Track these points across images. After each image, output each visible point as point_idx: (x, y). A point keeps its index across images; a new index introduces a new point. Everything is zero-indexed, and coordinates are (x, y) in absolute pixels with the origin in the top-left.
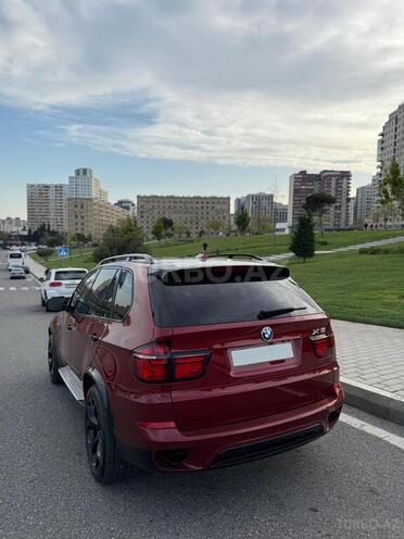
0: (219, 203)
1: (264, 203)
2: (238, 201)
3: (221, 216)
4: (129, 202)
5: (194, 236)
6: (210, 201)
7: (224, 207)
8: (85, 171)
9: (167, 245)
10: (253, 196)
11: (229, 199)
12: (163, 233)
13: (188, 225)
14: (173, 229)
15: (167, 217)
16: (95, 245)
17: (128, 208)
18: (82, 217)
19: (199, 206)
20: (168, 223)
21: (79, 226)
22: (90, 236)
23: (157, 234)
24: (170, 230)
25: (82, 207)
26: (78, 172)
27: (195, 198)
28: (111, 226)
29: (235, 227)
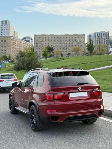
0: (78, 38)
1: (104, 37)
2: (90, 36)
3: (80, 45)
4: (30, 38)
5: (65, 56)
6: (74, 36)
7: (82, 40)
8: (6, 22)
9: (50, 61)
10: (97, 33)
11: (84, 35)
12: (48, 54)
13: (62, 50)
14: (53, 53)
15: (50, 46)
16: (13, 62)
17: (29, 41)
18: (5, 47)
19: (68, 39)
20: (51, 49)
21: (4, 51)
22: (10, 56)
23: (45, 55)
24: (52, 53)
25: (5, 41)
26: (2, 22)
27: (65, 35)
28: (20, 51)
29: (87, 51)
